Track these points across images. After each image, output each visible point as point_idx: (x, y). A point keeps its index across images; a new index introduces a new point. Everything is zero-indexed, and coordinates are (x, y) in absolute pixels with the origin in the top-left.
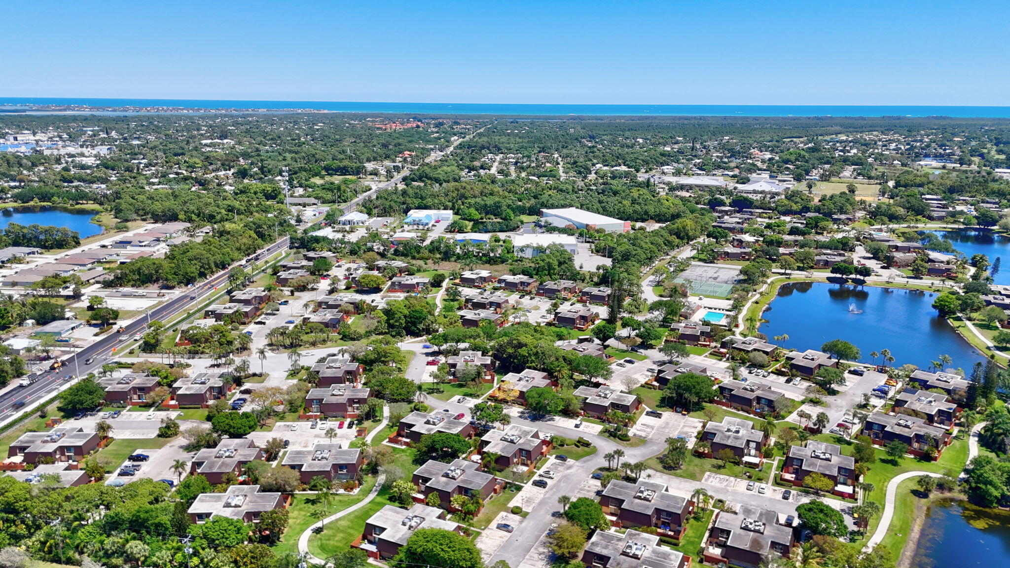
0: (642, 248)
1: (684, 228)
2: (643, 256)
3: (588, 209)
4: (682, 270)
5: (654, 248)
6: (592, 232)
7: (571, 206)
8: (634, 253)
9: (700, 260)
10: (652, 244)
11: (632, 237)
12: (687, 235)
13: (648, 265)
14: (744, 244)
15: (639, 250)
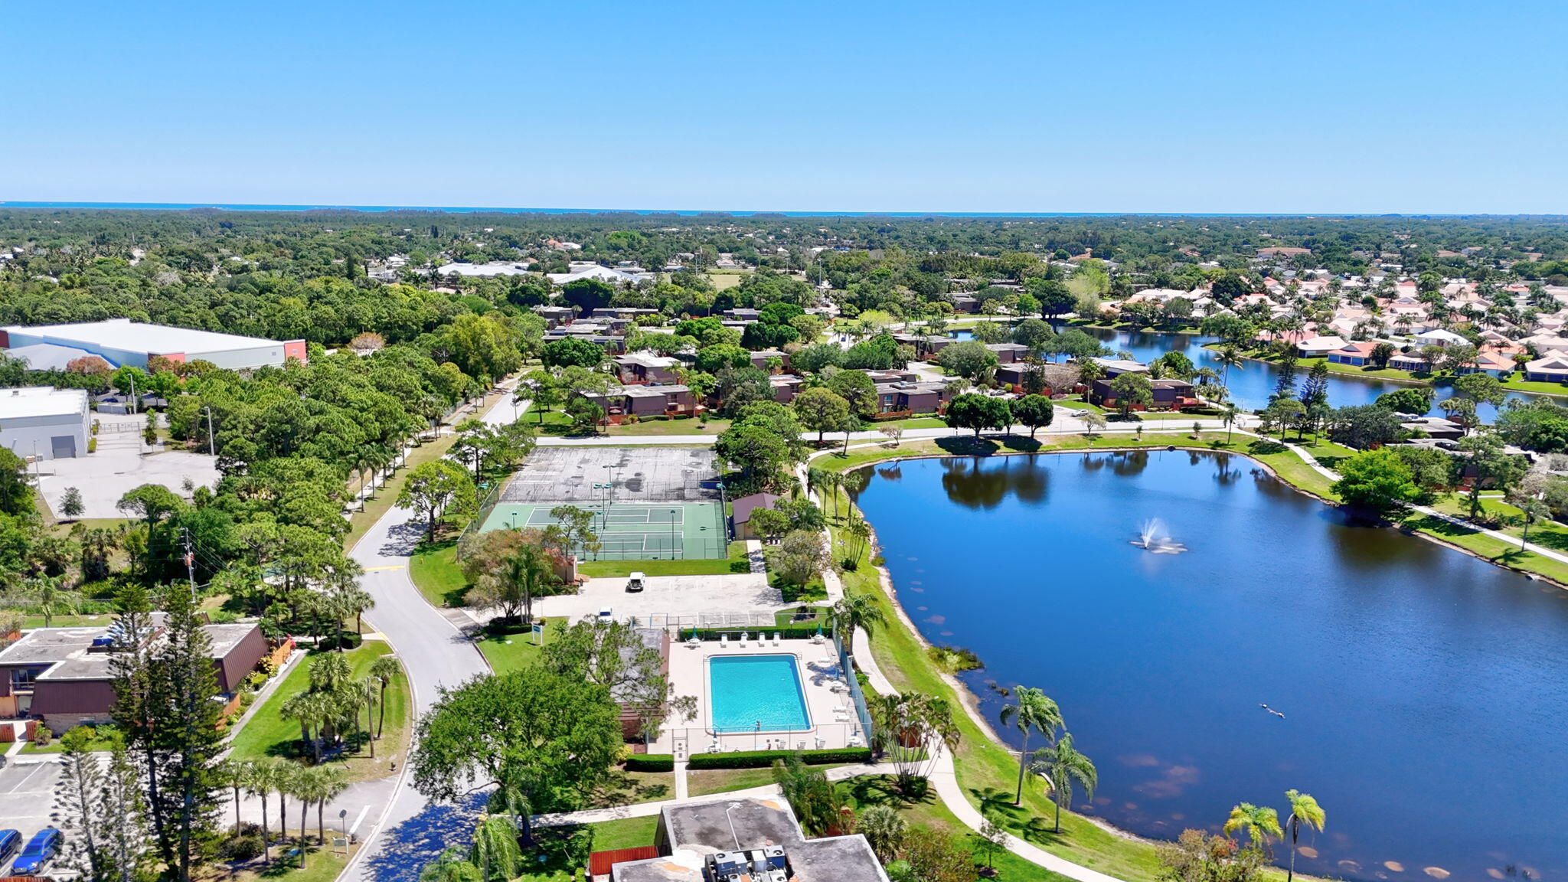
0: (345, 403)
1: (475, 340)
2: (353, 433)
3: (173, 322)
4: (510, 469)
5: (391, 402)
6: (163, 374)
7: (116, 315)
8: (312, 422)
9: (549, 430)
10: (381, 388)
11: (309, 374)
12: (487, 360)
13: (375, 465)
14: (650, 376)
15: (334, 413)
